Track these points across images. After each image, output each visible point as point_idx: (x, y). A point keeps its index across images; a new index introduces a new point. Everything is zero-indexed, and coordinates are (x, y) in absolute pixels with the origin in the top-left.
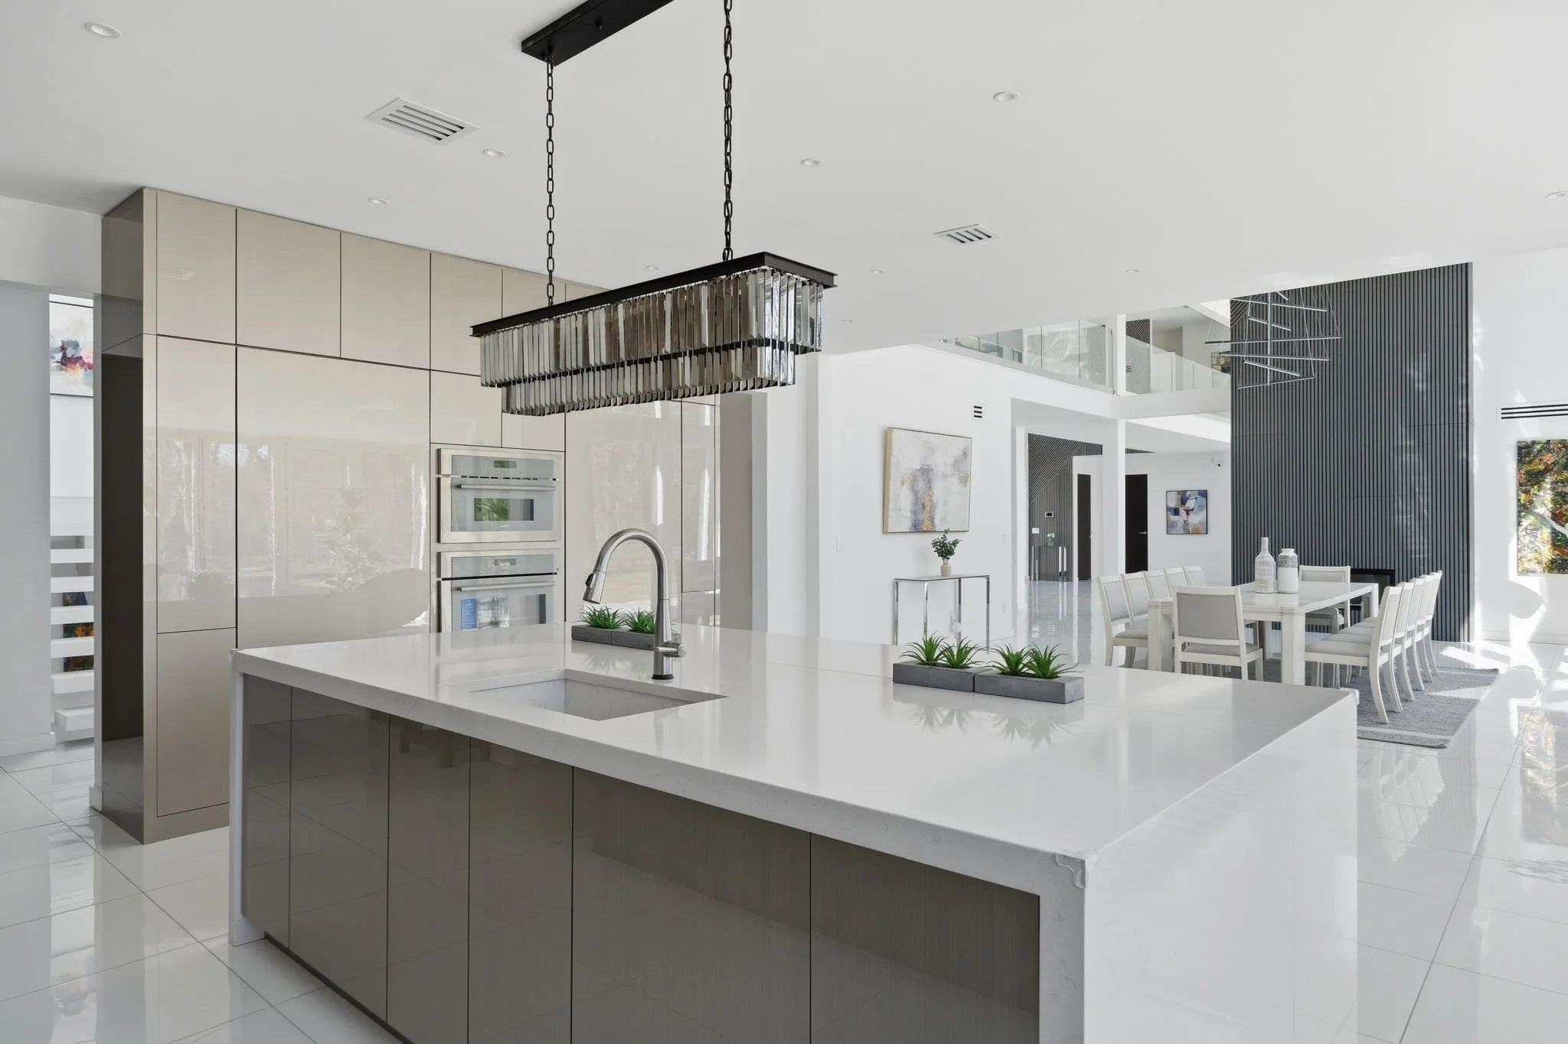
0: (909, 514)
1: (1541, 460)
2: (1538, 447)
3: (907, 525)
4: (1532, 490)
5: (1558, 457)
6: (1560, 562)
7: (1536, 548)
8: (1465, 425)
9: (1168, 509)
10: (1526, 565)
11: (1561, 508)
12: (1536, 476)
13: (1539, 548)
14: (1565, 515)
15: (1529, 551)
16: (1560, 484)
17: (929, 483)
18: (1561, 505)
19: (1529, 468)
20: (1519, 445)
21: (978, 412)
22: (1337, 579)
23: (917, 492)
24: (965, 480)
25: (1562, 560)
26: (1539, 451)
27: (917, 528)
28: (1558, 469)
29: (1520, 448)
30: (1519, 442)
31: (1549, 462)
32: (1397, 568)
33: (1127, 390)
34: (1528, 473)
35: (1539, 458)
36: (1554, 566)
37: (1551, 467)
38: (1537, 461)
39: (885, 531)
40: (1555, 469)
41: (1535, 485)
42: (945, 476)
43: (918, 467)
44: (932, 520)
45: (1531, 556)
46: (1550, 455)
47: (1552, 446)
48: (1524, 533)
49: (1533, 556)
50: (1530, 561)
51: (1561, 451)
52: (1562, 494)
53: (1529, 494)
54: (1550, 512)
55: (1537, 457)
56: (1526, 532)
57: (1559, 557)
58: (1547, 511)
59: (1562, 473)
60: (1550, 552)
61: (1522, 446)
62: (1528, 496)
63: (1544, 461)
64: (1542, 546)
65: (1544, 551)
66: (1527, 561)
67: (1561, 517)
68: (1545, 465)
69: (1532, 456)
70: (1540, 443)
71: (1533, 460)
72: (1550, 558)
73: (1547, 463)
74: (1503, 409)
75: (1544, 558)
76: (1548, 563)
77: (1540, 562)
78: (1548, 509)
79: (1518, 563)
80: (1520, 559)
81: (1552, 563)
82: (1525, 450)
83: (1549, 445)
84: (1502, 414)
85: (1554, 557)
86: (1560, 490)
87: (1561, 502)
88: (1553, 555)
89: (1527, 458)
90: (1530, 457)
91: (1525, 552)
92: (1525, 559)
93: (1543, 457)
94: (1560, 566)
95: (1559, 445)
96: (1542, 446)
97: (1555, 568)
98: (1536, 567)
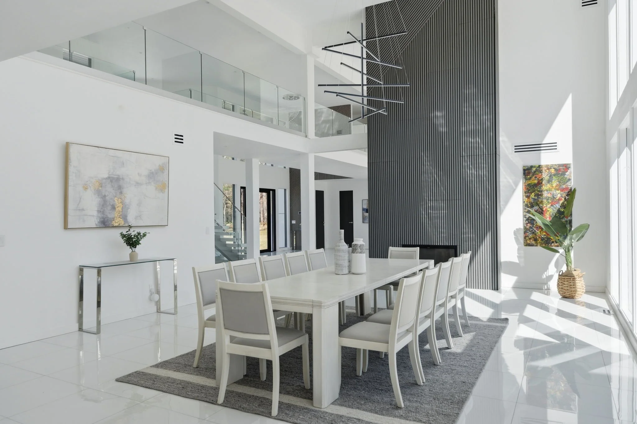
0: (95, 213)
1: (536, 177)
2: (534, 169)
3: (93, 222)
4: (531, 195)
6: (546, 239)
7: (533, 231)
8: (494, 155)
9: (363, 209)
10: (528, 242)
11: (546, 206)
12: (533, 187)
13: (535, 231)
14: (548, 211)
15: (530, 233)
17: (120, 189)
19: (529, 182)
20: (525, 168)
21: (179, 139)
22: (411, 257)
23: (105, 196)
24: (163, 187)
26: (535, 172)
27: (105, 224)
28: (545, 183)
29: (524, 170)
30: (524, 166)
32: (458, 244)
33: (315, 136)
34: (529, 185)
35: (535, 176)
36: (543, 242)
37: (541, 182)
38: (534, 178)
39: (66, 227)
41: (532, 192)
42: (138, 184)
43: (106, 176)
44: (125, 218)
45: (531, 236)
46: (540, 174)
49: (532, 236)
50: (530, 239)
51: (546, 171)
52: (547, 198)
53: (530, 198)
54: (540, 209)
55: (533, 175)
56: (528, 221)
57: (545, 236)
58: (539, 209)
59: (547, 185)
60: (541, 233)
61: (526, 169)
62: (529, 199)
63: (537, 178)
64: (536, 230)
65: (538, 233)
66: (529, 239)
67: (547, 212)
68: (538, 180)
69: (531, 175)
70: (535, 167)
71: (532, 177)
72: (541, 237)
73: (539, 179)
74: (515, 146)
75: (538, 237)
76: (540, 240)
77: (536, 240)
78: (539, 208)
79: (524, 240)
80: (525, 238)
81: (542, 240)
82: (527, 171)
83: (540, 168)
84: (515, 149)
85: (543, 236)
86: (546, 195)
87: (546, 203)
88: (543, 235)
89: (528, 176)
90: (530, 175)
91: (528, 234)
92: (528, 238)
93: (537, 176)
94: (546, 242)
95: (545, 168)
96: (536, 169)
97: (543, 243)
98: (533, 242)
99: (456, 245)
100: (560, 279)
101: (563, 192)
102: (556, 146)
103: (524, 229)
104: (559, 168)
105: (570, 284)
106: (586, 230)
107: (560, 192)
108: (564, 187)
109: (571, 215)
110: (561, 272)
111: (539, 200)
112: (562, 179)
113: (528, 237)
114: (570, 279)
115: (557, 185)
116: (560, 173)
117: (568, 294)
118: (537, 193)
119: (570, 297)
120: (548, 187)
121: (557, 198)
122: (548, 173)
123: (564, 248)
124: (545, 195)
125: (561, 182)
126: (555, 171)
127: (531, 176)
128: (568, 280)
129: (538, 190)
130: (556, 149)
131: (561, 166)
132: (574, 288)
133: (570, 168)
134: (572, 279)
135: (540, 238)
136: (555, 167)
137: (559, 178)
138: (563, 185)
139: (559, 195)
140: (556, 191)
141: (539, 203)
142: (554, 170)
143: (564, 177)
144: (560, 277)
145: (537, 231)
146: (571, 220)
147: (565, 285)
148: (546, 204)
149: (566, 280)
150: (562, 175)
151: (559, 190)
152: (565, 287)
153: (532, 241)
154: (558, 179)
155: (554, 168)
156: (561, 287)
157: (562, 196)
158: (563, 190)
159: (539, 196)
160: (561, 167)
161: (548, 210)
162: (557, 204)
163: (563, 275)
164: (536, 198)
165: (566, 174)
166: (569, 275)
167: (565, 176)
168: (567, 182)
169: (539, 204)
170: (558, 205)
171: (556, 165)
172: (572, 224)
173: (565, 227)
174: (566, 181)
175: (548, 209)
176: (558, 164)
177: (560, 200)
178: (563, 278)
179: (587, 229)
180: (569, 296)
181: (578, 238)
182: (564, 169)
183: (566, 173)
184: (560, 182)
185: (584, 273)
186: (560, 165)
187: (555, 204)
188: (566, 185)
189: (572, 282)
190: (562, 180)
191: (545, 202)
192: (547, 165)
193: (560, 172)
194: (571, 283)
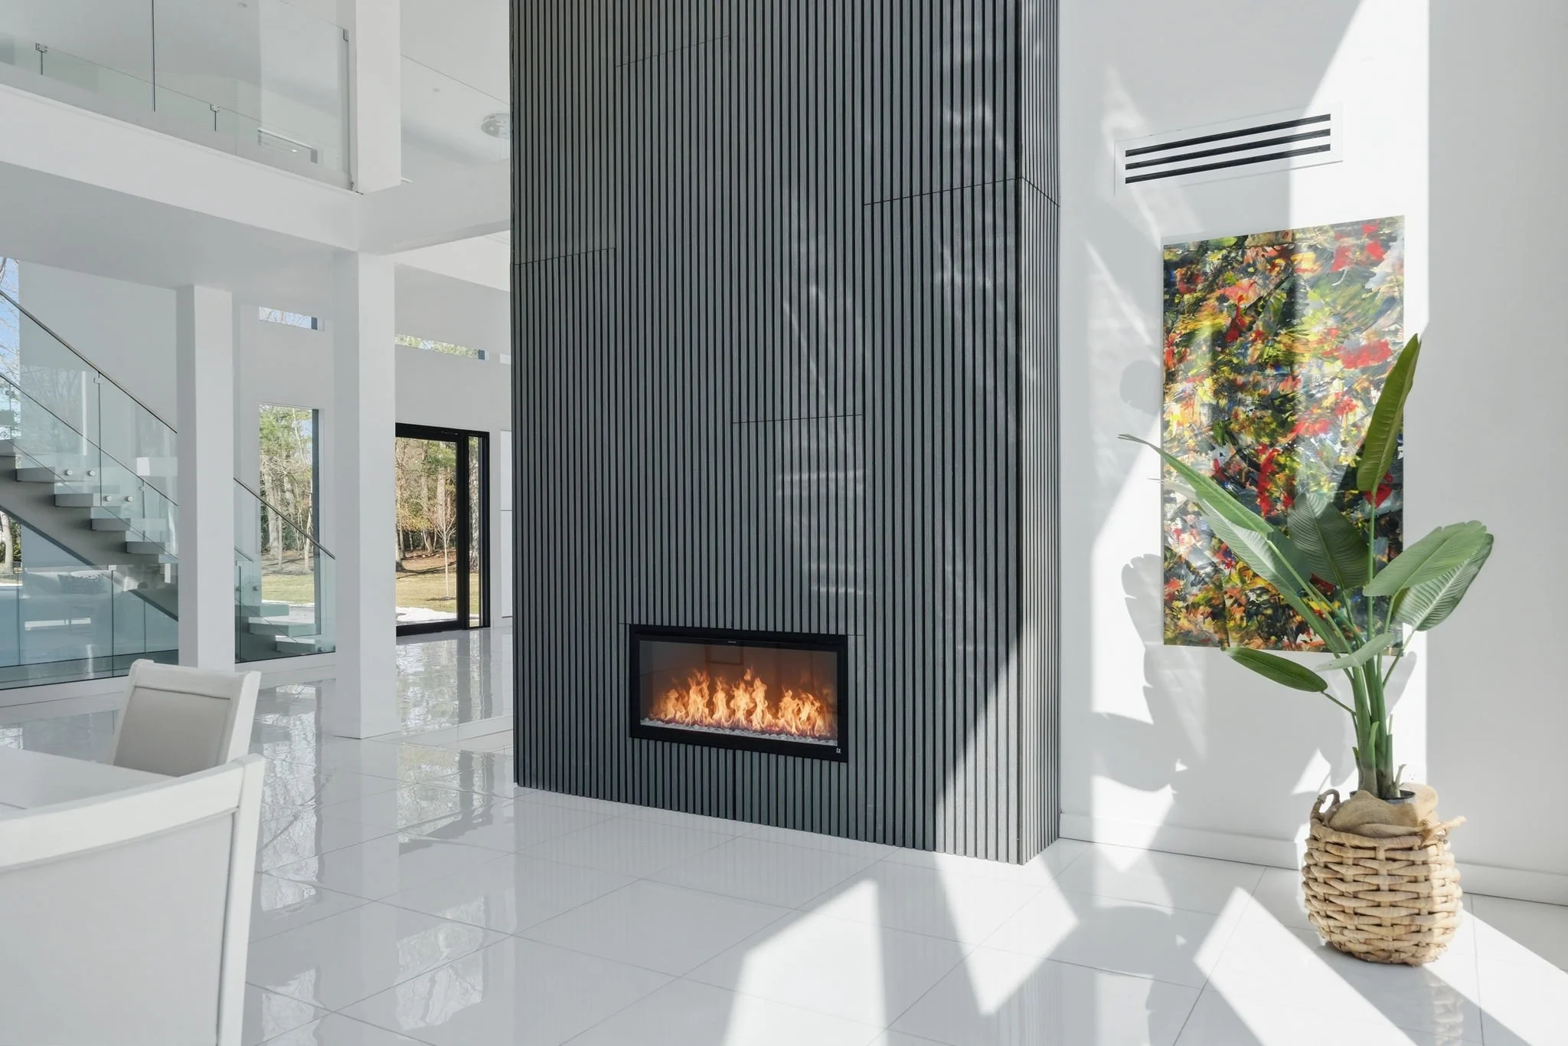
1: (1222, 299)
2: (1214, 259)
4: (1200, 391)
5: (1265, 286)
6: (1269, 612)
8: (1011, 184)
10: (1184, 623)
11: (1272, 445)
12: (1210, 350)
13: (1217, 570)
14: (1282, 467)
15: (1192, 577)
16: (1270, 371)
18: (1272, 435)
19: (1190, 325)
20: (1171, 257)
25: (1275, 609)
26: (1219, 271)
28: (1266, 324)
29: (1169, 267)
30: (1167, 248)
31: (1243, 305)
32: (851, 631)
34: (1188, 340)
35: (1218, 294)
36: (1254, 625)
37: (1247, 320)
38: (1212, 302)
40: (1259, 325)
41: (1206, 375)
45: (1195, 594)
46: (1245, 282)
47: (1250, 253)
48: (1179, 524)
49: (1201, 595)
50: (1192, 608)
51: (1274, 266)
52: (1277, 402)
53: (1192, 405)
54: (1244, 458)
55: (1213, 291)
56: (1184, 521)
57: (1265, 597)
58: (1238, 457)
59: (1277, 334)
60: (1243, 582)
61: (1175, 259)
62: (1190, 409)
63: (1231, 302)
64: (1224, 563)
65: (1229, 579)
66: (1187, 608)
67: (1274, 473)
68: (1234, 314)
69: (1200, 287)
70: (1220, 248)
71: (1204, 299)
72: (1243, 600)
73: (1237, 308)
74: (1129, 153)
75: (1228, 602)
76: (1238, 616)
77: (1218, 614)
78: (1239, 451)
79: (1166, 615)
80: (1169, 601)
81: (1249, 616)
82: (1184, 271)
83: (1244, 254)
84: (1129, 167)
85: (1253, 597)
86: (1270, 389)
87: (1273, 426)
88: (1252, 591)
89: (1187, 297)
90: (1195, 291)
91: (1182, 583)
92: (1180, 604)
93: (1228, 291)
94: (1268, 626)
95: (1269, 249)
96: (1225, 258)
97: (1256, 630)
98: (1208, 626)
99: (842, 632)
100: (1315, 845)
101: (1356, 367)
102: (1327, 133)
103: (1166, 559)
104: (1338, 244)
105: (1375, 880)
106: (1474, 569)
107: (1342, 371)
108: (1364, 343)
109: (1398, 486)
110: (1330, 798)
111: (1236, 416)
112: (1356, 302)
113: (1184, 599)
114: (1374, 849)
115: (1329, 332)
116: (1346, 268)
117: (1361, 936)
118: (1228, 380)
119: (1371, 958)
120: (1281, 346)
121: (1326, 403)
122: (1283, 276)
123: (1350, 669)
124: (1265, 388)
125: (1349, 316)
126: (1316, 261)
127: (1199, 294)
128: (1361, 854)
129: (1235, 361)
130: (1327, 148)
131: (1349, 235)
132: (1393, 906)
133: (1394, 239)
134: (1382, 855)
135: (1240, 605)
136: (1321, 240)
137: (1335, 295)
138: (1358, 330)
139: (1337, 386)
140: (1320, 367)
141: (1234, 427)
142: (1311, 255)
143: (1363, 287)
144: (1323, 832)
145: (1227, 572)
146: (1400, 513)
147: (1342, 887)
148: (1274, 431)
149: (1350, 854)
150: (1350, 280)
151: (1336, 359)
152: (1342, 895)
153: (1200, 618)
154: (1334, 301)
155: (1311, 247)
156: (1320, 890)
157: (1350, 391)
158: (1359, 357)
159: (1240, 395)
160: (1349, 241)
161: (1279, 465)
162: (1326, 431)
163: (1338, 821)
164: (1223, 402)
165: (1374, 274)
166: (1367, 828)
167: (1367, 286)
168: (1381, 313)
169: (1240, 432)
170: (1330, 435)
171: (1321, 230)
172: (1401, 533)
173: (1362, 547)
174: (1372, 312)
175: (1282, 460)
176: (1333, 226)
177: (1341, 408)
178: (1334, 839)
179: (1480, 561)
180: (1364, 948)
181: (1428, 611)
182: (1362, 248)
183: (1375, 270)
184: (1341, 318)
185: (1458, 821)
186: (1341, 231)
187: (1315, 434)
188: (1376, 333)
189: (1383, 871)
190: (1354, 308)
191: (1268, 424)
192: (1277, 233)
193: (1344, 263)
194: (1376, 874)
